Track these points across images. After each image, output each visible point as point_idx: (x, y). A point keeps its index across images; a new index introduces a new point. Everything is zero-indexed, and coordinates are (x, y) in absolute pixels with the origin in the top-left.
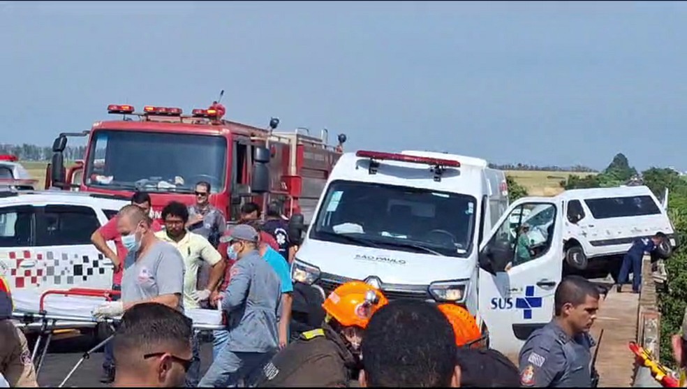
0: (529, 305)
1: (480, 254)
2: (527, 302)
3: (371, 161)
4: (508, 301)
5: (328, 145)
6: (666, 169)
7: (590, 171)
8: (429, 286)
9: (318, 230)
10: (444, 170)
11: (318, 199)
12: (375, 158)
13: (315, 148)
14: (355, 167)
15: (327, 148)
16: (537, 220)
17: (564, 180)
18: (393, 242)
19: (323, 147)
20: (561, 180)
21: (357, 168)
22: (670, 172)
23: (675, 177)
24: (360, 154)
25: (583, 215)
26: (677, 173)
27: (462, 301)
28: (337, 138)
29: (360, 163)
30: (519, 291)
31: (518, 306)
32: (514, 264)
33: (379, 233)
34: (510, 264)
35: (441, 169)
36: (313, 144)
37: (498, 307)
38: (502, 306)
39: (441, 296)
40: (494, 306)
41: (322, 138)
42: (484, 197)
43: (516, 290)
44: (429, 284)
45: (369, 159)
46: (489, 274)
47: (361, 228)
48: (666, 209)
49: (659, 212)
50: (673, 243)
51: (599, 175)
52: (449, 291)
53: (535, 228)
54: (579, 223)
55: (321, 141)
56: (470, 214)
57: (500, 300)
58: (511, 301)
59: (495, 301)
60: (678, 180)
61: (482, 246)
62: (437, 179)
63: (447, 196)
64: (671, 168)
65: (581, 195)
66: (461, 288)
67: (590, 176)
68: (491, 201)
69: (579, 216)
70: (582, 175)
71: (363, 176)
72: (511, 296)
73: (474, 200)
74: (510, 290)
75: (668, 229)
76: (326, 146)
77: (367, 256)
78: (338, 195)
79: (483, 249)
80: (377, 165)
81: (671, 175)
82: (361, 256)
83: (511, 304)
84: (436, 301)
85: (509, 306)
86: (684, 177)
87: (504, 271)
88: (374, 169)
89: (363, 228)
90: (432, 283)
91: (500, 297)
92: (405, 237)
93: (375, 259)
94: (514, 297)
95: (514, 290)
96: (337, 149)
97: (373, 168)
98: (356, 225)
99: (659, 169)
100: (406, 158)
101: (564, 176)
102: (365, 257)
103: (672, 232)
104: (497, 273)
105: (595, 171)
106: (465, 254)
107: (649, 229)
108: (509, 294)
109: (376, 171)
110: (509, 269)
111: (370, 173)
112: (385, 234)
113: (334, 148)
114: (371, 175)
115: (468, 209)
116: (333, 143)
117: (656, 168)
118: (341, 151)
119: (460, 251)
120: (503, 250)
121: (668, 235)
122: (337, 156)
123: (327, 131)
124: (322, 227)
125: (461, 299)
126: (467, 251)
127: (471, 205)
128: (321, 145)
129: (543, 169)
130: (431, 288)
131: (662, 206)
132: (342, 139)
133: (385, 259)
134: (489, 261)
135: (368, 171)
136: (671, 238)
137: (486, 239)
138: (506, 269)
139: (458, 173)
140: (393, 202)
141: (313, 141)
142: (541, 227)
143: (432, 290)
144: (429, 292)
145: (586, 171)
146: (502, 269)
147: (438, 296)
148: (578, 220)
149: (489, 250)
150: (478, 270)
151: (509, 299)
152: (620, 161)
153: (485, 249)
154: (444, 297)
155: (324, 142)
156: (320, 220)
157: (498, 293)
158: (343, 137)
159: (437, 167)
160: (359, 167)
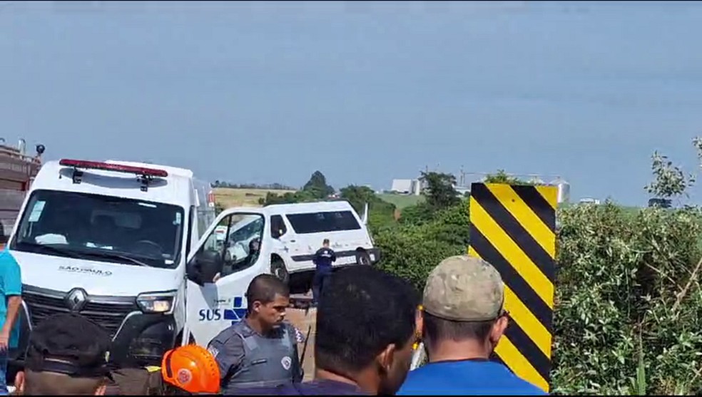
0: (237, 317)
1: (188, 266)
2: (235, 313)
3: (74, 169)
4: (216, 312)
5: (26, 155)
6: (362, 187)
7: (288, 189)
8: (136, 298)
9: (19, 241)
10: (151, 180)
11: (19, 211)
12: (80, 167)
13: (13, 159)
14: (59, 175)
15: (25, 159)
16: (239, 235)
17: (262, 197)
18: (98, 253)
19: (21, 157)
20: (259, 198)
21: (60, 177)
22: (366, 189)
23: (372, 195)
24: (64, 162)
25: (285, 231)
26: (373, 192)
27: (170, 312)
28: (36, 147)
29: (63, 172)
30: (227, 302)
31: (226, 317)
32: (222, 275)
33: (84, 244)
34: (218, 274)
35: (149, 178)
36: (10, 154)
37: (206, 319)
38: (210, 318)
39: (148, 308)
40: (202, 317)
41: (19, 148)
42: (192, 208)
43: (224, 301)
44: (136, 295)
45: (73, 168)
46: (196, 286)
47: (64, 238)
48: (366, 225)
49: (359, 228)
50: (372, 257)
51: (297, 193)
52: (158, 302)
53: (237, 243)
54: (281, 238)
55: (18, 151)
56: (178, 225)
57: (208, 311)
58: (218, 312)
59: (203, 312)
60: (374, 197)
61: (189, 257)
62: (144, 189)
63: (154, 206)
64: (368, 186)
65: (283, 210)
66: (169, 299)
67: (288, 194)
68: (198, 211)
69: (281, 232)
70: (280, 193)
71: (67, 185)
72: (219, 308)
73: (181, 210)
74: (218, 302)
75: (368, 245)
76: (23, 157)
77: (72, 267)
78: (41, 205)
79: (191, 260)
80: (81, 174)
81: (367, 192)
82: (66, 267)
83: (219, 315)
84: (143, 312)
85: (217, 317)
86: (380, 195)
87: (212, 282)
88: (79, 178)
89: (67, 239)
90: (140, 294)
91: (208, 308)
92: (111, 248)
93: (80, 270)
94: (222, 308)
95: (221, 301)
96: (36, 161)
97: (77, 177)
98: (59, 236)
99: (356, 187)
100: (111, 167)
101: (262, 194)
102: (70, 268)
103: (372, 247)
104: (205, 284)
105: (294, 189)
106: (172, 264)
107: (349, 244)
108: (217, 305)
109: (80, 180)
110: (217, 279)
111: (74, 182)
112: (90, 245)
113: (33, 159)
114: (75, 185)
115: (175, 219)
116: (31, 154)
117: (354, 185)
118: (39, 162)
119: (168, 262)
120: (212, 261)
121: (367, 250)
122: (35, 168)
123: (24, 141)
124: (23, 238)
125: (169, 310)
126: (175, 262)
127: (178, 215)
128: (18, 156)
129: (242, 187)
130: (138, 299)
131: (362, 222)
132: (40, 150)
133: (91, 271)
134: (197, 272)
135: (71, 180)
136: (371, 253)
137: (194, 250)
138: (214, 280)
139: (165, 183)
140: (96, 212)
141: (11, 152)
142: (244, 242)
143: (140, 301)
144: (136, 303)
145: (284, 189)
146: (210, 280)
147: (145, 307)
148: (280, 235)
149: (197, 261)
150: (186, 281)
151: (217, 310)
152: (318, 179)
153: (193, 260)
154: (152, 309)
155: (22, 153)
156: (21, 231)
157: (206, 305)
158: (41, 147)
159: (144, 177)
160: (62, 176)
